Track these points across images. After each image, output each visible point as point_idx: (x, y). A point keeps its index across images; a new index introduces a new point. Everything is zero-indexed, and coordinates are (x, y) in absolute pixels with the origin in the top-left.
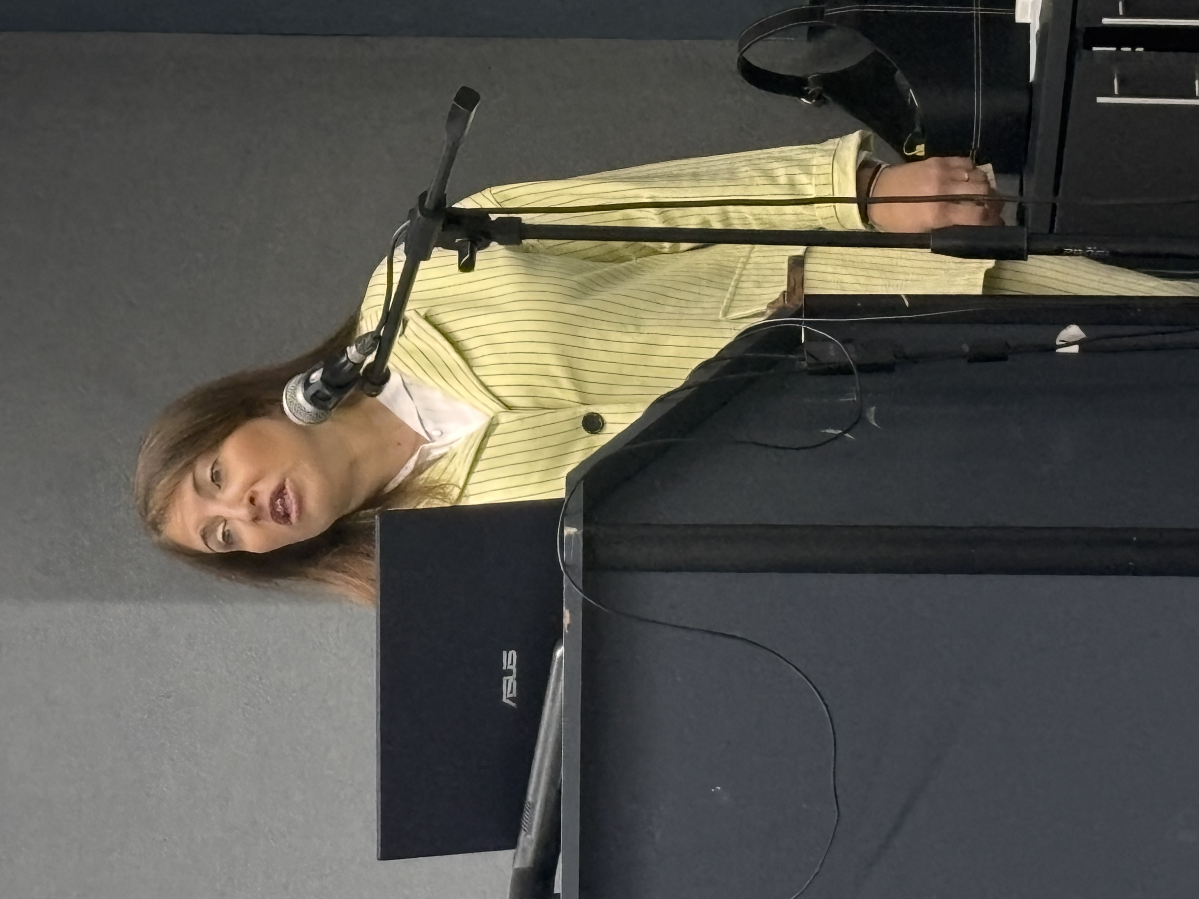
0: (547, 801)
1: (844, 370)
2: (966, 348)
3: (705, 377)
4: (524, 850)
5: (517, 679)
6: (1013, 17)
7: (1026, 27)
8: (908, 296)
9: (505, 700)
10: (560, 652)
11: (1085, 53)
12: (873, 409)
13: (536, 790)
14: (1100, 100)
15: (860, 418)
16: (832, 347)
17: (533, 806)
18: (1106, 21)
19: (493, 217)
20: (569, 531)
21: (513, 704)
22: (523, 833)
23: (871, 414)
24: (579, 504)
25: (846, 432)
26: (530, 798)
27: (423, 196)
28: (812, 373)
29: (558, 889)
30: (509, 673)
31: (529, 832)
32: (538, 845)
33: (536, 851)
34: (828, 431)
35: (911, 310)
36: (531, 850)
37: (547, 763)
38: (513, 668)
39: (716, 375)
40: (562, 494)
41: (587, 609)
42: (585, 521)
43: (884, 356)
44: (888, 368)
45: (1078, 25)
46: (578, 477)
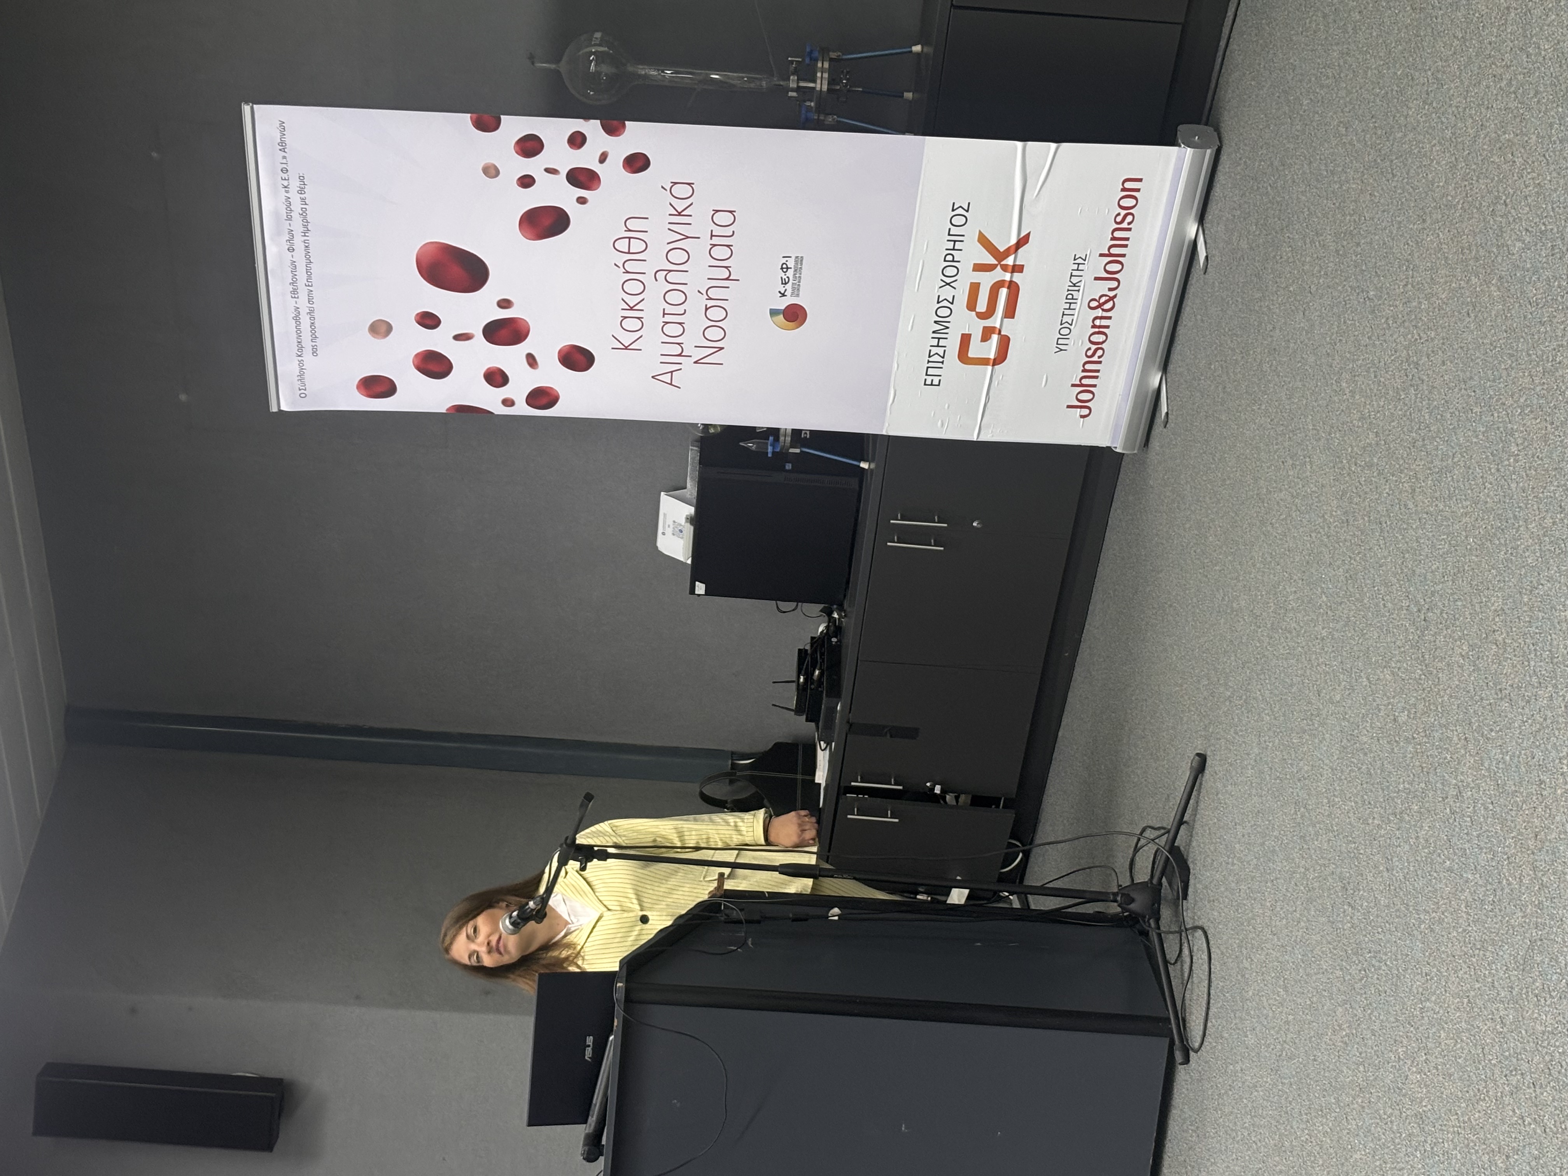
0: (601, 1103)
1: (739, 922)
2: (791, 915)
3: (681, 921)
4: (590, 1125)
5: (592, 1049)
6: (814, 780)
7: (819, 784)
8: (767, 892)
9: (586, 1058)
10: (611, 1038)
11: (843, 796)
12: (750, 939)
13: (597, 1099)
14: (849, 816)
15: (745, 943)
16: (735, 912)
17: (595, 1105)
18: (853, 784)
19: (596, 849)
20: (619, 985)
21: (589, 1060)
22: (590, 1117)
23: (750, 942)
24: (624, 973)
25: (739, 948)
26: (594, 1102)
27: (567, 838)
28: (725, 922)
29: (604, 1142)
30: (589, 1046)
31: (592, 1117)
32: (596, 1123)
33: (595, 1127)
34: (732, 948)
35: (769, 898)
36: (592, 1127)
37: (603, 1087)
38: (591, 1044)
39: (687, 921)
40: (617, 969)
41: (624, 1019)
42: (627, 981)
43: (757, 917)
44: (759, 922)
45: (841, 784)
46: (626, 961)
